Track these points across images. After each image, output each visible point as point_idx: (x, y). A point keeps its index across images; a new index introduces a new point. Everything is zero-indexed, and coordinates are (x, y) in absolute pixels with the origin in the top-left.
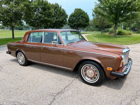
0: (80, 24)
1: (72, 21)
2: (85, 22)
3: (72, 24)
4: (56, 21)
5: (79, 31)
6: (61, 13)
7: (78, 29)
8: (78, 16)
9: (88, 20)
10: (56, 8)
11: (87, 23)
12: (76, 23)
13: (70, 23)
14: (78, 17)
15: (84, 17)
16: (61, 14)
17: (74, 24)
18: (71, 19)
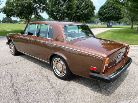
0: (111, 16)
1: (102, 13)
2: (118, 14)
3: (102, 17)
4: (81, 14)
5: (111, 24)
7: (110, 22)
8: (109, 7)
11: (120, 16)
12: (106, 15)
13: (100, 16)
15: (117, 9)
16: (87, 6)
17: (104, 16)
18: (101, 11)
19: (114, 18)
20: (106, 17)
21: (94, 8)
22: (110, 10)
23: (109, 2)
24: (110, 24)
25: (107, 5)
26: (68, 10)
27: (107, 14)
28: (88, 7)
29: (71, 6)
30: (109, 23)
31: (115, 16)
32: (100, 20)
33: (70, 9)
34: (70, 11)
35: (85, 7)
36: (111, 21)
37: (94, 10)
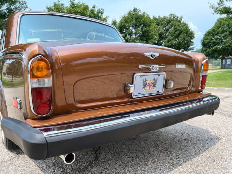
1: (209, 42)
3: (208, 50)
6: (176, 31)
7: (226, 60)
8: (223, 32)
10: (169, 22)
13: (205, 49)
14: (223, 35)
17: (213, 48)
18: (207, 39)
20: (216, 49)
22: (224, 37)
23: (221, 23)
24: (227, 63)
25: (219, 28)
27: (218, 44)
28: (179, 34)
29: (147, 34)
30: (224, 61)
33: (144, 38)
35: (174, 33)
36: (227, 56)
37: (191, 38)
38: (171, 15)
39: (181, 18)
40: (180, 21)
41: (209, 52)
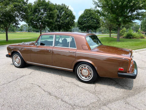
0: (90, 26)
1: (81, 22)
2: (96, 24)
3: (81, 26)
4: (62, 23)
9: (98, 21)
11: (97, 25)
13: (79, 25)
14: (88, 18)
15: (94, 19)
17: (83, 25)
18: (80, 20)
19: (92, 27)
20: (85, 26)
21: (74, 18)
22: (88, 20)
23: (87, 12)
25: (86, 15)
26: (49, 19)
27: (85, 23)
29: (52, 15)
31: (93, 26)
32: (80, 29)
33: (51, 18)
34: (51, 20)
35: (66, 16)
36: (89, 30)
38: (62, 4)
39: (68, 7)
40: (68, 9)
41: (81, 27)
